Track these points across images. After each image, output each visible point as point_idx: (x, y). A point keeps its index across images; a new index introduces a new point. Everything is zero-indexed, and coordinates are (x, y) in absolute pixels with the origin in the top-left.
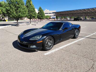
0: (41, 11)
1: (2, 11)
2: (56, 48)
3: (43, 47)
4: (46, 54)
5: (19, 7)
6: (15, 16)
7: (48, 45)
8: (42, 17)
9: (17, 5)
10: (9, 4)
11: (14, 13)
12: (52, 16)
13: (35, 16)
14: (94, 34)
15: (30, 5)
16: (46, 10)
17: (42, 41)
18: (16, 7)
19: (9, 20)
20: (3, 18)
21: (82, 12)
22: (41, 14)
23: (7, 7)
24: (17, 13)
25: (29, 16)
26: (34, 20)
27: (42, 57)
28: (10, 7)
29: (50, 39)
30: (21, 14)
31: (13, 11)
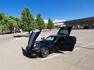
0: (50, 22)
1: (18, 25)
2: (51, 56)
3: (41, 55)
4: (42, 60)
5: (30, 23)
6: (27, 29)
7: (44, 54)
8: (51, 27)
9: (29, 21)
10: (23, 20)
11: (27, 27)
12: (62, 25)
13: (44, 28)
14: (92, 44)
15: (40, 18)
16: (56, 19)
17: (39, 51)
18: (28, 22)
19: (23, 31)
20: (18, 29)
21: (92, 20)
22: (50, 24)
23: (21, 23)
24: (28, 27)
25: (39, 28)
26: (45, 29)
27: (39, 62)
28: (24, 22)
29: (46, 49)
30: (32, 27)
31: (26, 26)
